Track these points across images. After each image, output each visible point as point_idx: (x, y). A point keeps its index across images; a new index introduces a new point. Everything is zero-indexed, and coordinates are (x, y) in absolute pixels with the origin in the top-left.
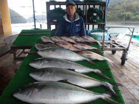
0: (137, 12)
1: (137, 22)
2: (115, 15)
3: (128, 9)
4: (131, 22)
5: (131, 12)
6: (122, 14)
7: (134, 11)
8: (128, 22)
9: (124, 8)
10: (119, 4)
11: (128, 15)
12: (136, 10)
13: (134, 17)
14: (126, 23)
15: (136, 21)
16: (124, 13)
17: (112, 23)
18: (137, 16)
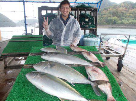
0: (122, 17)
1: (123, 27)
2: (103, 20)
3: (115, 14)
4: (117, 26)
5: (116, 17)
6: (109, 18)
7: (119, 16)
8: (114, 26)
9: (110, 13)
10: (106, 10)
11: (114, 20)
12: (121, 15)
13: (120, 21)
14: (113, 27)
15: (122, 25)
16: (110, 18)
17: (100, 27)
18: (123, 20)
